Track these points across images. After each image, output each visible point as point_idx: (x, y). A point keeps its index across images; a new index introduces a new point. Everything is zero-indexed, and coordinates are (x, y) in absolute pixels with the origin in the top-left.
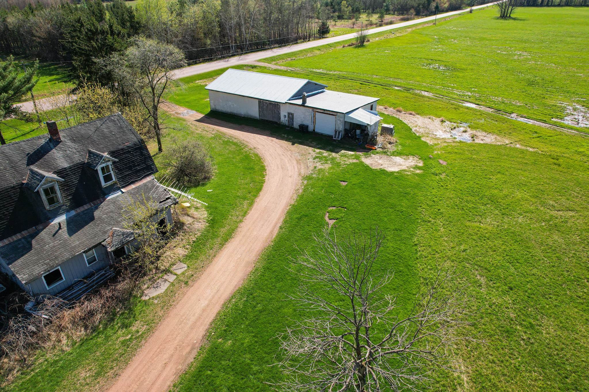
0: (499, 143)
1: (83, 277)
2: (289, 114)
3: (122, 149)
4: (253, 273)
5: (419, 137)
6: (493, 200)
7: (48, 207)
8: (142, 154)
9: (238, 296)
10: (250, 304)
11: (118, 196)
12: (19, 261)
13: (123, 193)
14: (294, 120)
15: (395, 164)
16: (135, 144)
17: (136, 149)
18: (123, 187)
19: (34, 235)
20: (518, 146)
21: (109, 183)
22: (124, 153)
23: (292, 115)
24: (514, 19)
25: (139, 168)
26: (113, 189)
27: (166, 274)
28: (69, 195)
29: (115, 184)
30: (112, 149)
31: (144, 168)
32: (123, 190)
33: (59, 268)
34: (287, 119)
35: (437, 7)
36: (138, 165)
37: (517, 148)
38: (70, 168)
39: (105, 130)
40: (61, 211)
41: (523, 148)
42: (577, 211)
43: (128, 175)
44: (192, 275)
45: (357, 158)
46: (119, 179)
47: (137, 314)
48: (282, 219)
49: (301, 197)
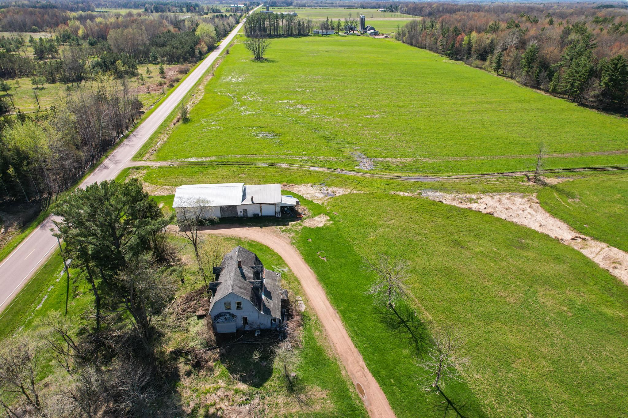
0: (347, 193)
2: (243, 210)
5: (312, 201)
6: (367, 225)
14: (248, 212)
15: (318, 222)
20: (355, 192)
23: (246, 210)
24: (267, 60)
34: (242, 213)
35: (200, 53)
37: (356, 193)
41: (358, 192)
42: (394, 219)
45: (300, 225)
48: (308, 266)
49: (301, 253)
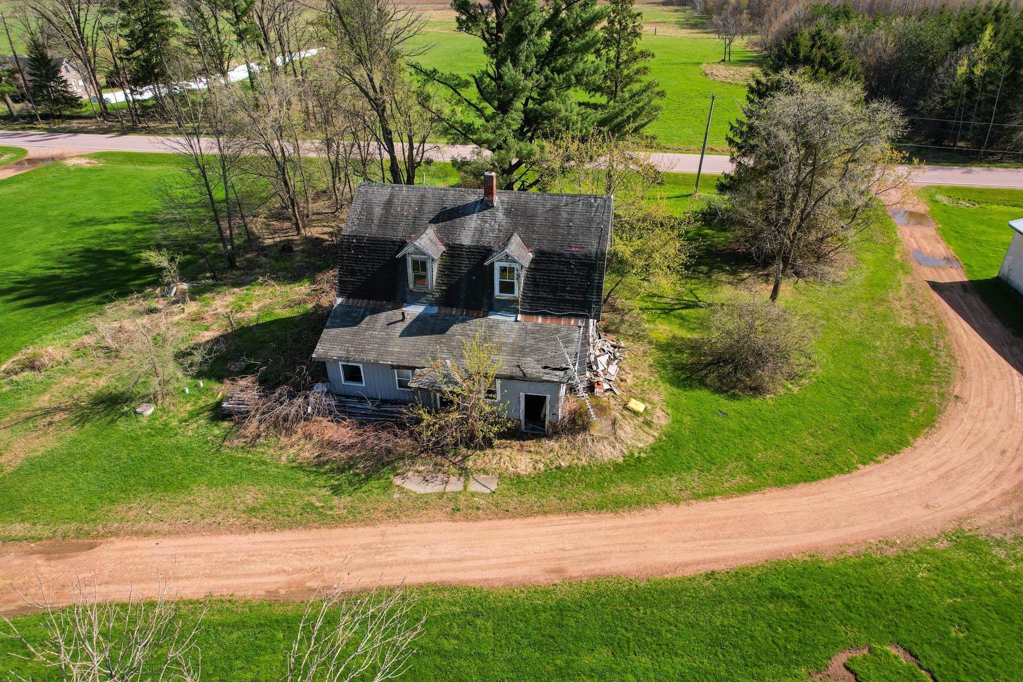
1: (370, 395)
3: (560, 255)
4: (537, 591)
7: (411, 286)
8: (589, 277)
9: (460, 596)
10: (451, 625)
11: (505, 322)
12: (336, 330)
13: (516, 321)
16: (586, 256)
17: (583, 264)
18: (523, 313)
19: (375, 311)
21: (507, 296)
22: (560, 263)
25: (567, 297)
26: (508, 307)
27: (460, 475)
28: (445, 284)
29: (515, 301)
30: (545, 247)
31: (577, 302)
32: (519, 317)
33: (361, 366)
36: (570, 292)
38: (469, 247)
39: (564, 215)
40: (423, 300)
43: (544, 299)
44: (478, 509)
46: (525, 296)
47: (363, 489)
